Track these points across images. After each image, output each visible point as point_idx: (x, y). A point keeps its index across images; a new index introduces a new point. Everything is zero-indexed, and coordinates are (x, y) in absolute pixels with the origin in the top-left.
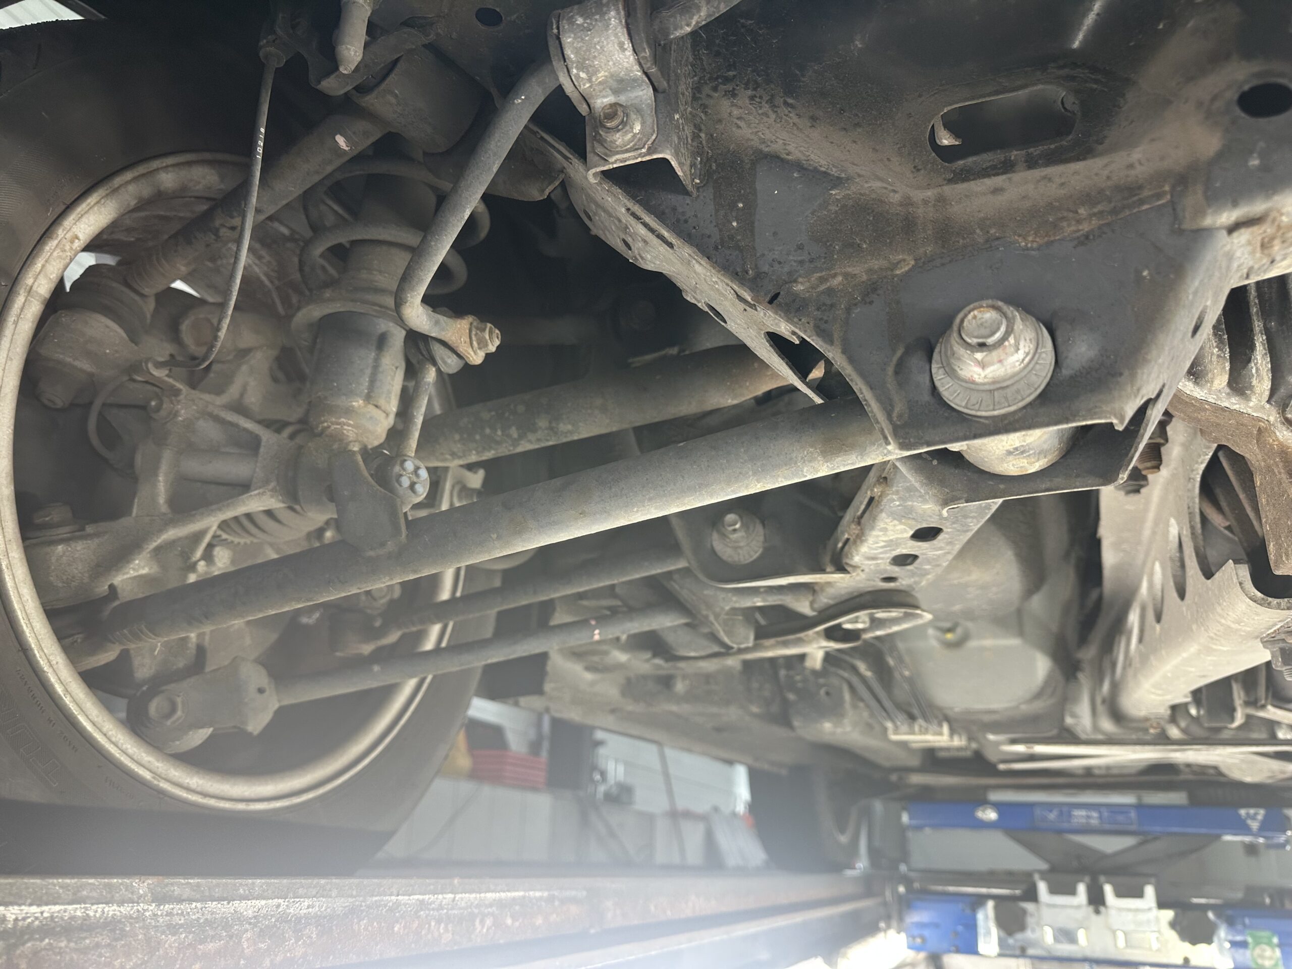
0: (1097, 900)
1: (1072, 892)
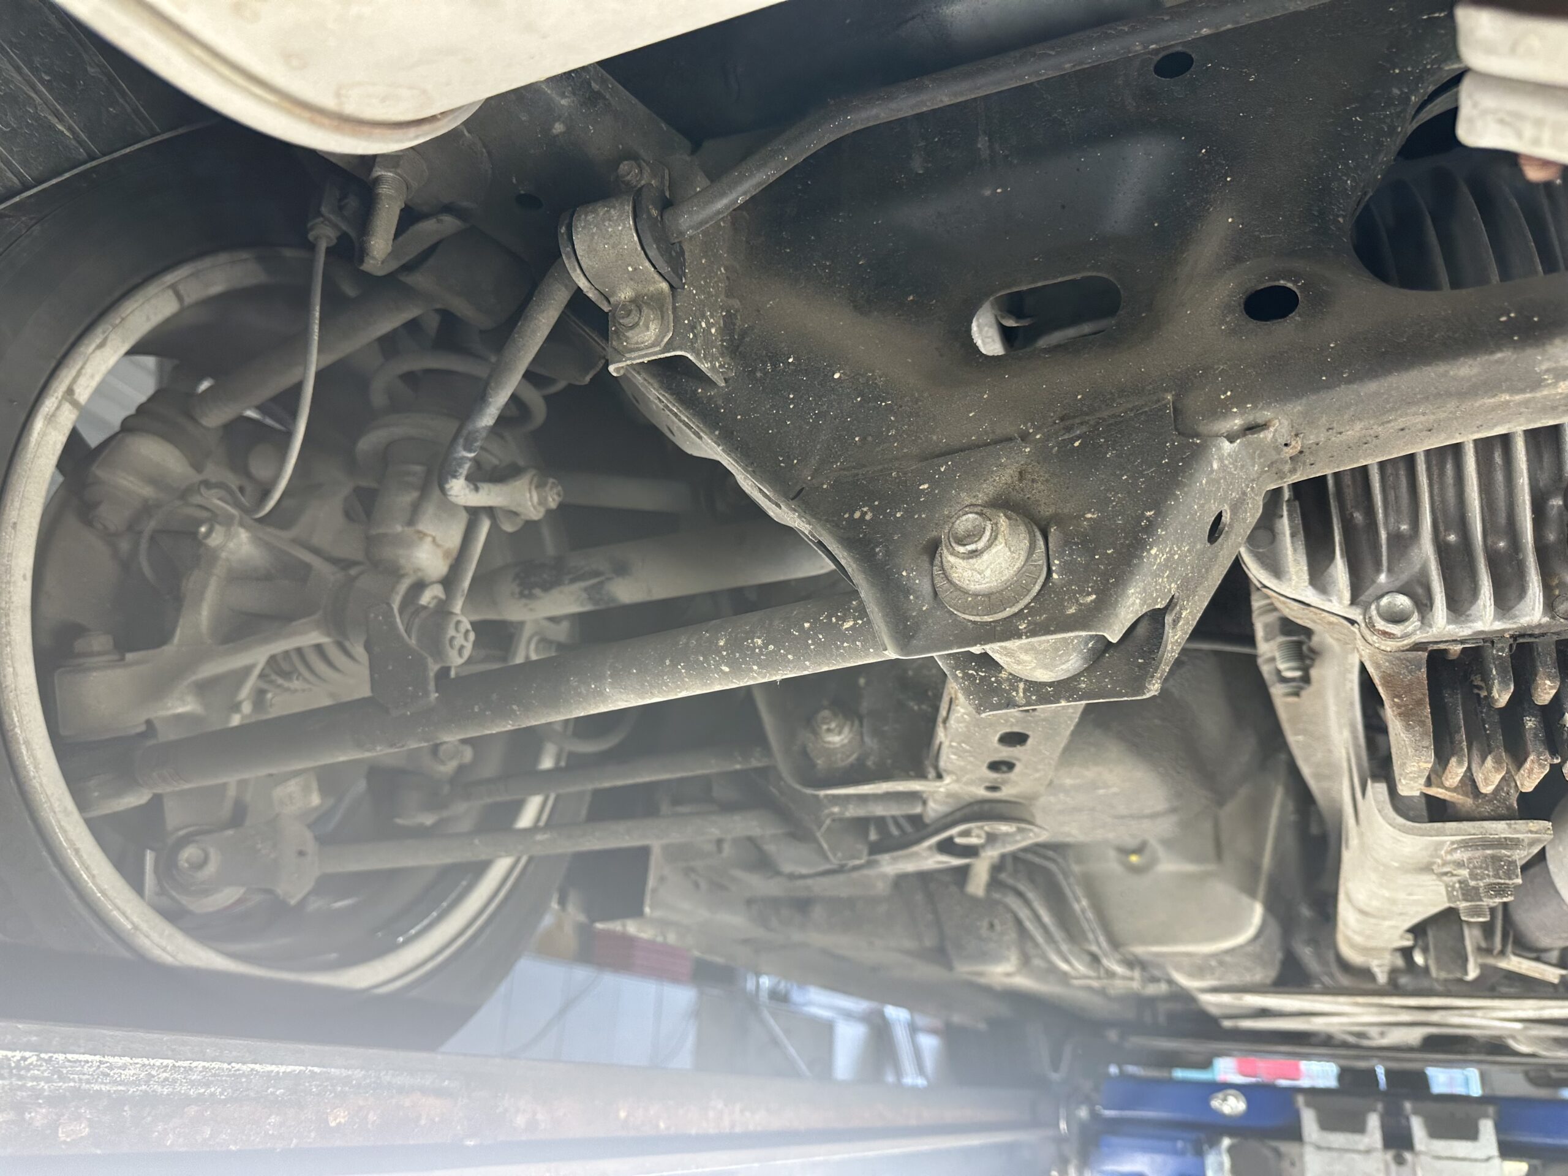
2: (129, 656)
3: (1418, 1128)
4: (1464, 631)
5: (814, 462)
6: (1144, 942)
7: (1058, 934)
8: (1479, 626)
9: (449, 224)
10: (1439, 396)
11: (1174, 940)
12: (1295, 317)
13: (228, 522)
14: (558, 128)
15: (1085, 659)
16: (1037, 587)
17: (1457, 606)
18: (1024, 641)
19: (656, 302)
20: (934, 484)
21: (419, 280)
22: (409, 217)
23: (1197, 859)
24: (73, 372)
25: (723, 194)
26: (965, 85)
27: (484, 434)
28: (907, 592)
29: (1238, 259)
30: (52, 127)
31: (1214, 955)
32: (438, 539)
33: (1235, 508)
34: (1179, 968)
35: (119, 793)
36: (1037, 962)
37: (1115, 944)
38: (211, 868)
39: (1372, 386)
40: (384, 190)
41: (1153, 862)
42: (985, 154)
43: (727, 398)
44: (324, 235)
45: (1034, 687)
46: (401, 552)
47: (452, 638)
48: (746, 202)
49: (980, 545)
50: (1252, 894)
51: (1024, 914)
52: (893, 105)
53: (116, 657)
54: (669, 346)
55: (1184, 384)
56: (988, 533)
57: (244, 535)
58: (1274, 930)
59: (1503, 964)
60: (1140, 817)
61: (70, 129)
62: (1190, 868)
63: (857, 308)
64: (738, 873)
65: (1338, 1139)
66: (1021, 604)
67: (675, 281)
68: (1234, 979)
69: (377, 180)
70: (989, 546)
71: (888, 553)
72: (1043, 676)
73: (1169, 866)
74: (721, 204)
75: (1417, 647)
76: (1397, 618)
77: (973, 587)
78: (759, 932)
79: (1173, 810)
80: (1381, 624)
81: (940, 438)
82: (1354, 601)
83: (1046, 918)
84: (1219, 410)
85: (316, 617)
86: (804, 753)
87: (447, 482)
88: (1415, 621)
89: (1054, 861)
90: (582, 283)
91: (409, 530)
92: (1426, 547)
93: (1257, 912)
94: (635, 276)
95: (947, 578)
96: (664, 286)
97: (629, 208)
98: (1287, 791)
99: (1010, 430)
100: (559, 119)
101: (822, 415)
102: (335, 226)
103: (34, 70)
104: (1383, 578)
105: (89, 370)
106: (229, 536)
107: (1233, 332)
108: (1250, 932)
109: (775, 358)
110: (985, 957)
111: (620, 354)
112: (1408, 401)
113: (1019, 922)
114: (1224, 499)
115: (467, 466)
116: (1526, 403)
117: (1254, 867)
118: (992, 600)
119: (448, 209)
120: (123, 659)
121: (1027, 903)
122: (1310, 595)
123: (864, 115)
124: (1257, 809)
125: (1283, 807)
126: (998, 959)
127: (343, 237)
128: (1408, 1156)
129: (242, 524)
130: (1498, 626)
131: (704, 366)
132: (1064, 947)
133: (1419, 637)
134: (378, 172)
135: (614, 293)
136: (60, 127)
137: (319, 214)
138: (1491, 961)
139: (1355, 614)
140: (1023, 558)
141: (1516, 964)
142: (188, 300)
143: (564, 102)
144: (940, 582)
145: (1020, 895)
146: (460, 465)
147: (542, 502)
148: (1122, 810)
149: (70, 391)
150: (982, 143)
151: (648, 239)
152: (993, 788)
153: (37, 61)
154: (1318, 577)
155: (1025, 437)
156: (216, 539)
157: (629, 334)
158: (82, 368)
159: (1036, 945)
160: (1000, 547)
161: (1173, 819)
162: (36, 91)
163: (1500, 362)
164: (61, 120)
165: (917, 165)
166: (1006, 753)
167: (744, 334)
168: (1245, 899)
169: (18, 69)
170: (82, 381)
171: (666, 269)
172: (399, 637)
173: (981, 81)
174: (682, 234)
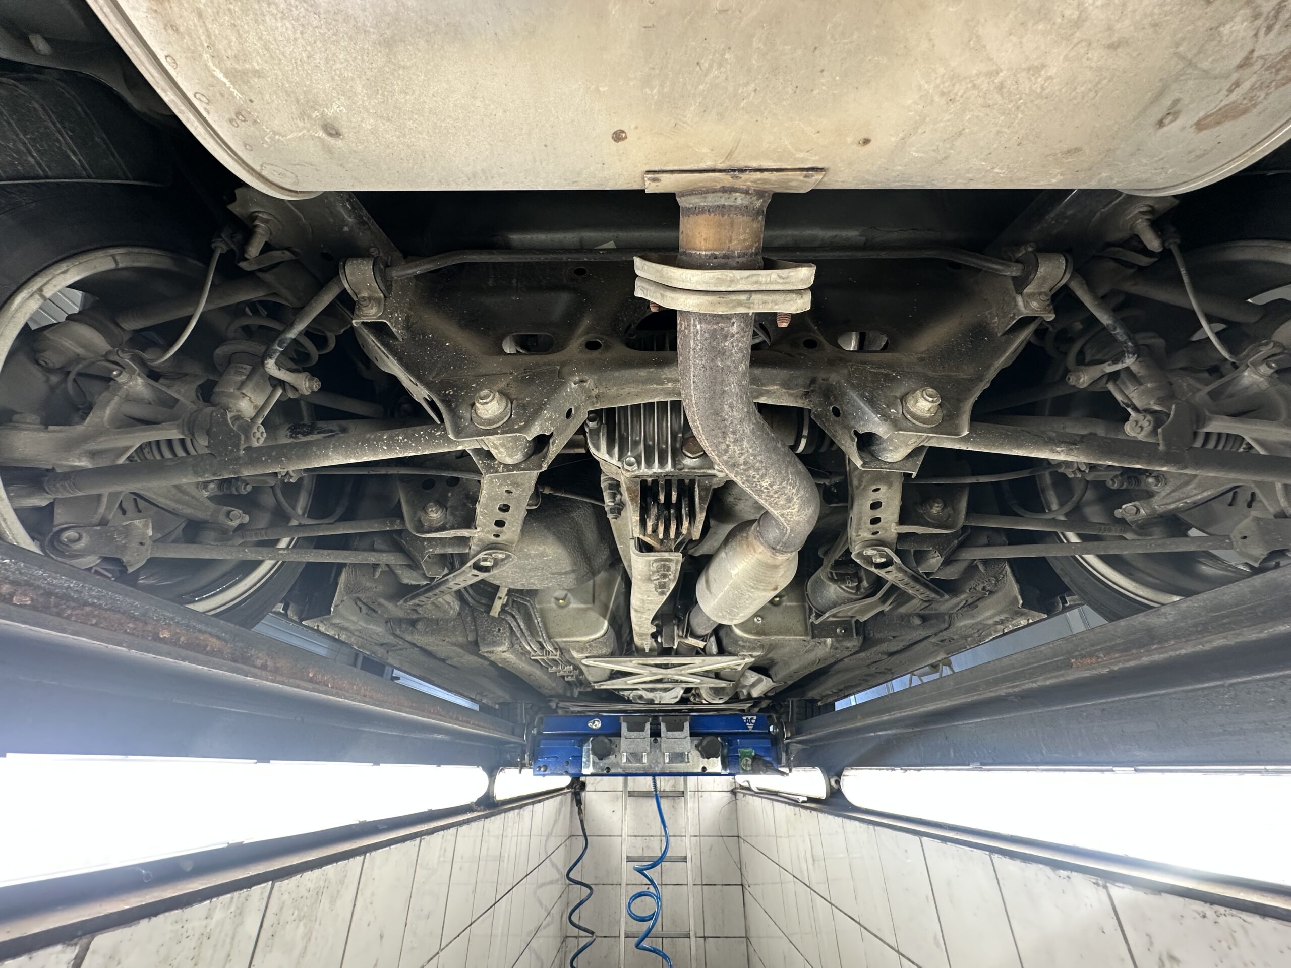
0: (655, 734)
1: (643, 730)
2: (51, 428)
3: (663, 727)
4: (650, 472)
5: (434, 373)
6: (561, 636)
7: (527, 633)
8: (654, 470)
9: (288, 255)
10: (637, 382)
11: (573, 636)
12: (600, 350)
13: (132, 372)
14: (346, 229)
15: (524, 456)
16: (506, 419)
17: (649, 464)
18: (499, 436)
19: (378, 301)
20: (477, 385)
21: (268, 277)
22: (267, 248)
23: (585, 603)
24: (45, 280)
25: (411, 268)
26: (507, 256)
27: (289, 341)
28: (461, 418)
29: (588, 333)
30: (68, 157)
31: (588, 642)
32: (252, 399)
33: (577, 409)
34: (574, 649)
35: (29, 495)
36: (517, 646)
37: (550, 638)
38: (82, 544)
39: (617, 374)
40: (259, 230)
41: (569, 603)
42: (515, 285)
43: (402, 346)
44: (220, 248)
45: (506, 466)
46: (230, 400)
47: (255, 433)
48: (421, 274)
49: (488, 400)
50: (605, 617)
51: (513, 624)
52: (482, 256)
53: (42, 427)
54: (380, 317)
55: (563, 364)
56: (491, 398)
57: (140, 381)
58: (612, 633)
59: (686, 641)
60: (560, 574)
61: (80, 160)
62: (583, 606)
63: (460, 326)
64: (382, 601)
65: (634, 734)
66: (500, 424)
67: (387, 294)
68: (595, 653)
69: (256, 226)
70: (491, 401)
71: (457, 406)
72: (509, 461)
73: (574, 605)
74: (410, 271)
75: (637, 477)
76: (630, 465)
77: (485, 417)
78: (391, 639)
79: (573, 571)
80: (626, 467)
81: (483, 371)
82: (619, 460)
83: (523, 626)
84: (572, 374)
85: (177, 422)
86: (420, 521)
87: (266, 359)
88: (635, 467)
89: (528, 601)
90: (346, 286)
91: (237, 393)
92: (642, 446)
93: (606, 623)
94: (369, 288)
95: (476, 413)
96: (382, 295)
97: (371, 262)
98: (622, 578)
99: (504, 371)
100: (347, 225)
101: (440, 357)
102: (227, 244)
103: (64, 127)
104: (629, 454)
105: (54, 282)
106: (130, 379)
107: (581, 352)
108: (602, 632)
109: (424, 334)
110: (495, 643)
111: (359, 317)
112: (628, 382)
113: (511, 628)
114: (572, 404)
115: (278, 354)
116: (662, 390)
117: (606, 607)
118: (490, 422)
119: (288, 249)
120: (47, 428)
121: (516, 620)
122: (606, 457)
123: (470, 257)
124: (609, 584)
125: (620, 584)
126: (500, 644)
127: (231, 251)
128: (658, 739)
129: (139, 375)
130: (660, 471)
131: (394, 330)
132: (529, 638)
133: (637, 473)
134: (257, 223)
135: (359, 293)
136: (73, 158)
137: (220, 237)
138: (683, 640)
139: (620, 465)
140: (503, 408)
141: (692, 641)
142: (120, 265)
143: (350, 220)
144: (474, 415)
145: (513, 616)
146: (274, 353)
147: (310, 387)
148: (554, 570)
149: (40, 290)
150: (514, 281)
151: (377, 275)
152: (497, 536)
153: (66, 124)
154: (610, 452)
155: (511, 373)
156: (122, 379)
157: (364, 309)
158: (50, 280)
159: (518, 639)
160: (494, 402)
161: (572, 576)
162: (63, 137)
163: (652, 372)
164: (75, 154)
165: (491, 283)
166: (501, 516)
167: (413, 323)
168: (601, 618)
169: (54, 124)
170: (50, 286)
171: (383, 288)
172: (228, 425)
173: (513, 256)
174: (392, 278)
